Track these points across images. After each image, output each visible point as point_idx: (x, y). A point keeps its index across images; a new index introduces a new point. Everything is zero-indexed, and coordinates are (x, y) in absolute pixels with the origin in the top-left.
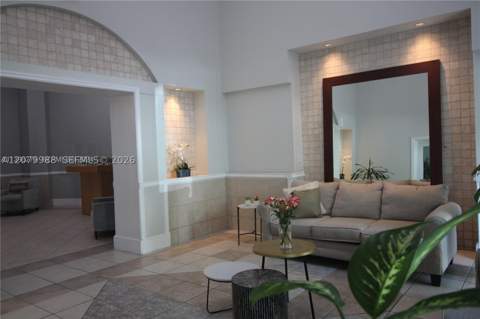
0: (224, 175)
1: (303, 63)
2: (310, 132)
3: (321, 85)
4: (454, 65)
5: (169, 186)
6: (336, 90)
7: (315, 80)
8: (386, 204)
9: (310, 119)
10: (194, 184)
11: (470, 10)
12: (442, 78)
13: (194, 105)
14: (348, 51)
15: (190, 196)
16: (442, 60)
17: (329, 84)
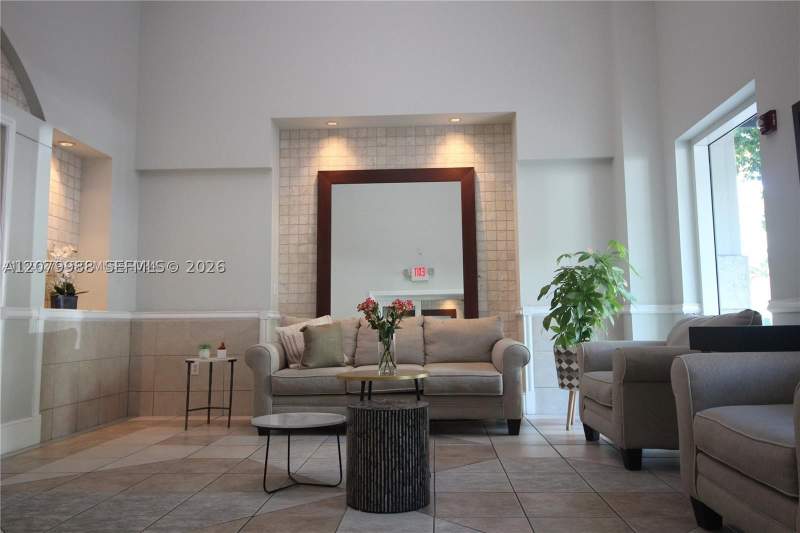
0: (127, 316)
1: (285, 144)
2: (293, 250)
3: (314, 180)
4: (491, 177)
5: (48, 323)
6: (338, 191)
7: (305, 171)
8: (432, 342)
9: (294, 230)
10: (86, 324)
11: (513, 115)
12: (477, 191)
13: (82, 180)
14: (357, 139)
15: (77, 347)
16: (476, 169)
17: (327, 181)
